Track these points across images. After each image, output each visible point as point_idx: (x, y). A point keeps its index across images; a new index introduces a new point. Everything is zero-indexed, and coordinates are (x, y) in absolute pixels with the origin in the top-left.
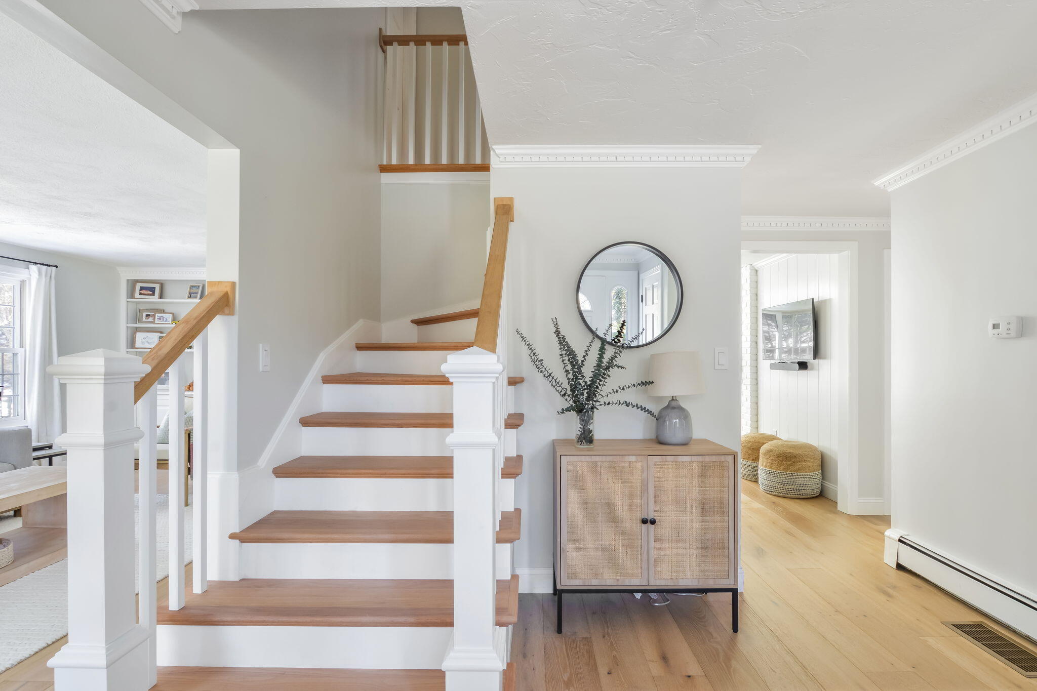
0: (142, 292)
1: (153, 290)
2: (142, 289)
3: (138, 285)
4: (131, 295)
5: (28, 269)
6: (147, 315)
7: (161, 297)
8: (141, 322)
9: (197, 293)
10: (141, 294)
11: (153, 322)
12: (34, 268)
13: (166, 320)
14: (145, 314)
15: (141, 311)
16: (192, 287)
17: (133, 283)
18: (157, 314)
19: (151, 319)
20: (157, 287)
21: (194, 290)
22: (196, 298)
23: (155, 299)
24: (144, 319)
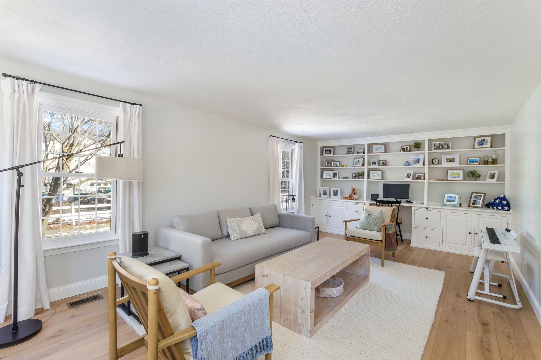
0: (326, 152)
1: (330, 151)
2: (326, 150)
3: (325, 149)
4: (322, 154)
5: (295, 144)
6: (328, 163)
7: (334, 154)
8: (326, 166)
9: (351, 151)
10: (326, 153)
11: (331, 166)
12: (297, 144)
13: (337, 165)
14: (327, 162)
15: (326, 161)
16: (348, 148)
17: (322, 148)
18: (333, 162)
19: (329, 165)
20: (332, 149)
21: (350, 150)
22: (351, 153)
23: (331, 155)
24: (327, 165)
